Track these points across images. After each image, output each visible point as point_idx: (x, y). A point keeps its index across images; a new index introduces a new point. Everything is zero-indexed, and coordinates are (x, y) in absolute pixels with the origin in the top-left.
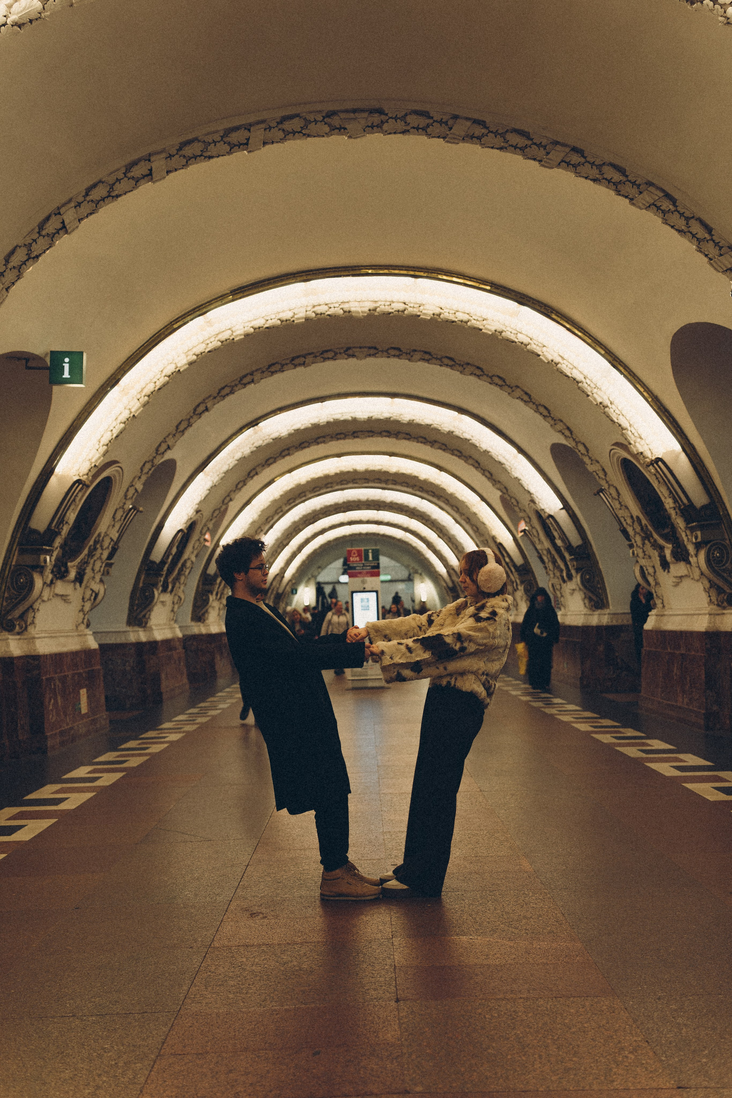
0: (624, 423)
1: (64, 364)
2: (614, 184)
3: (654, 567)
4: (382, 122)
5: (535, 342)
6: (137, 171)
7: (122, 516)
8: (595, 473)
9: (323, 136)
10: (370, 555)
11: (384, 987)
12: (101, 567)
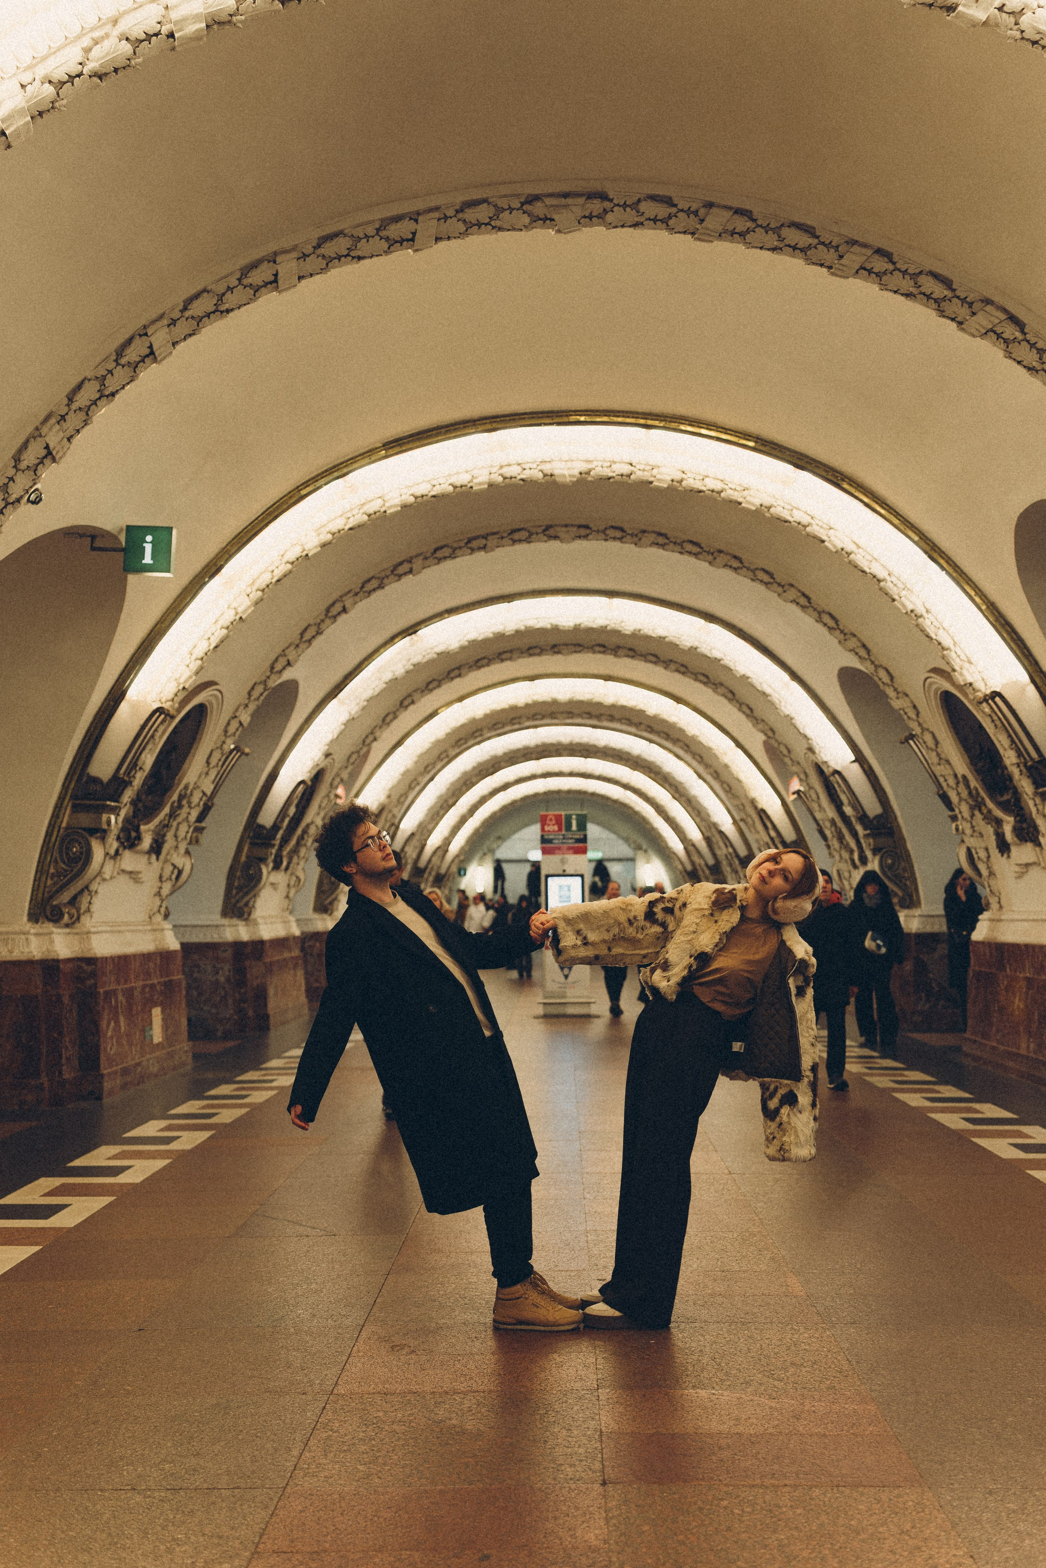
0: (946, 642)
1: (145, 545)
2: (936, 301)
3: (987, 849)
4: (605, 211)
5: (817, 522)
6: (257, 277)
7: (220, 760)
8: (902, 712)
9: (521, 230)
10: (574, 823)
11: (585, 1463)
12: (188, 832)
